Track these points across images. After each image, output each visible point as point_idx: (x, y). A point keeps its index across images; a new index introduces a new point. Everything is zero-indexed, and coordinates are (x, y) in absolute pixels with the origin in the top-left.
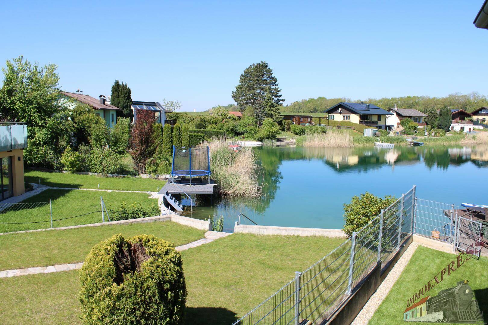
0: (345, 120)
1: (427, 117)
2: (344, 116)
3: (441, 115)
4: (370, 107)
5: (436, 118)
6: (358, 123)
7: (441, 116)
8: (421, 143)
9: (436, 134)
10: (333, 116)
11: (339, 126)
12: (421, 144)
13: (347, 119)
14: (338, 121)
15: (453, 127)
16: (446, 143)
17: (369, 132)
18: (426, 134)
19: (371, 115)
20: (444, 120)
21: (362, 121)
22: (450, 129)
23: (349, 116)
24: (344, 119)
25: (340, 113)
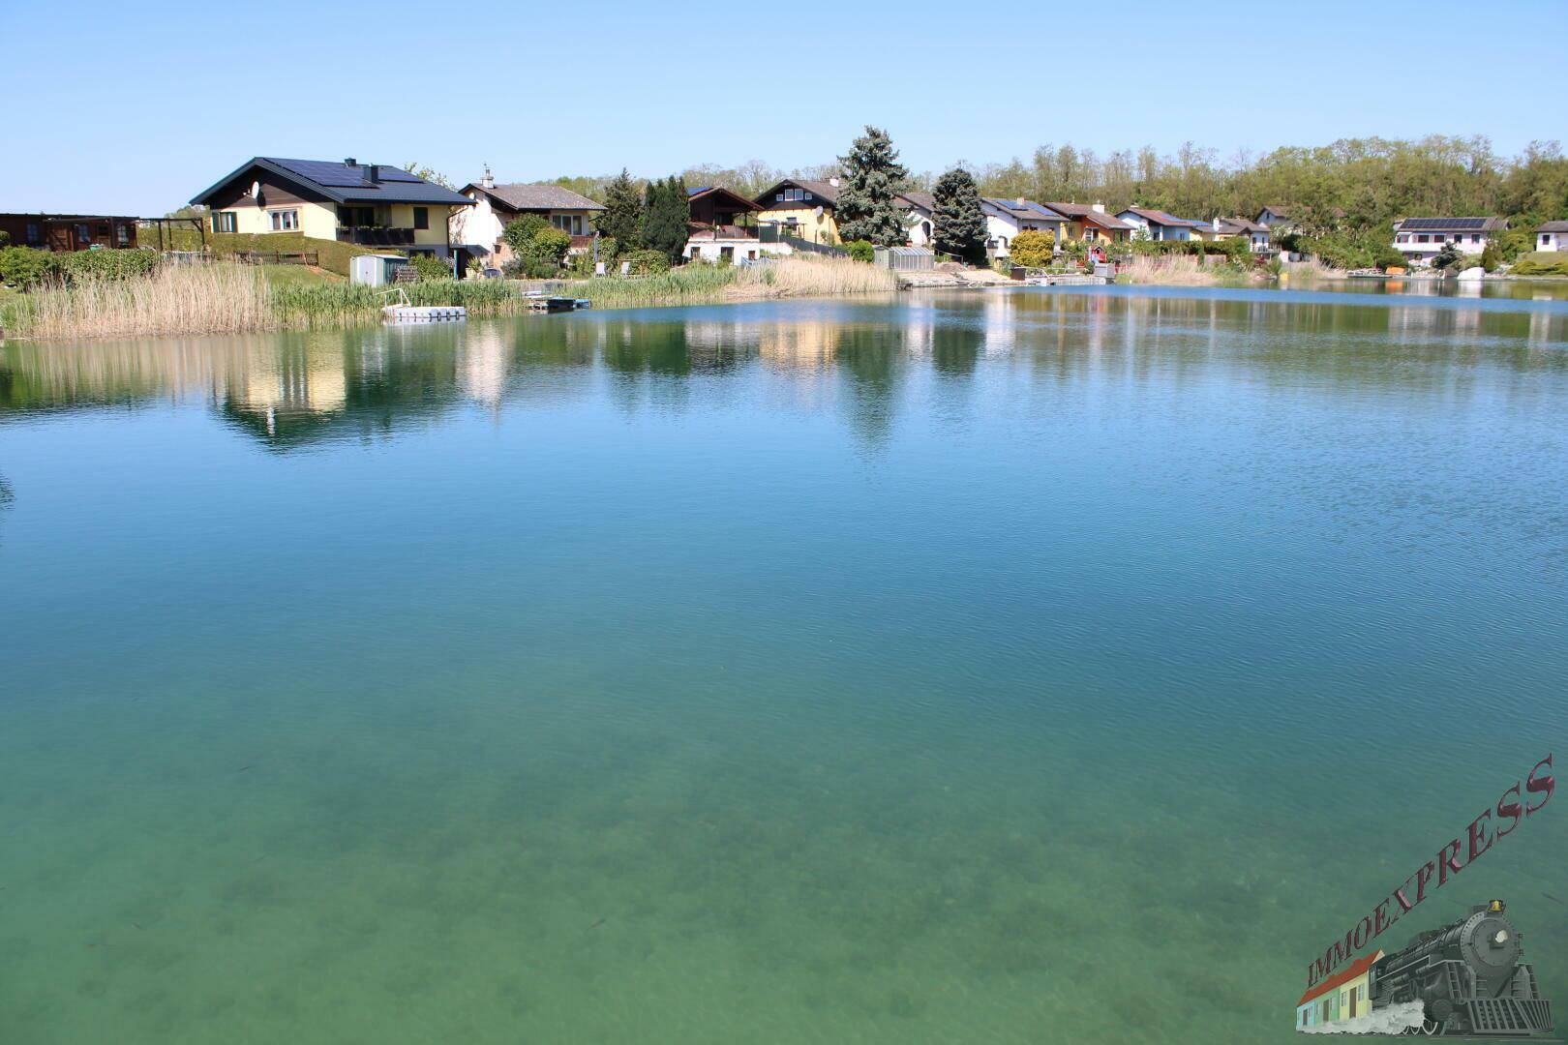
0: (282, 230)
1: (605, 211)
2: (275, 216)
3: (651, 203)
4: (381, 175)
5: (636, 216)
6: (332, 236)
7: (654, 209)
8: (578, 301)
9: (634, 269)
10: (234, 215)
11: (248, 250)
12: (579, 306)
13: (288, 225)
14: (249, 235)
15: (696, 250)
16: (673, 300)
17: (368, 267)
18: (600, 268)
19: (387, 205)
20: (663, 222)
21: (345, 228)
22: (687, 253)
23: (295, 215)
24: (276, 226)
25: (261, 202)
